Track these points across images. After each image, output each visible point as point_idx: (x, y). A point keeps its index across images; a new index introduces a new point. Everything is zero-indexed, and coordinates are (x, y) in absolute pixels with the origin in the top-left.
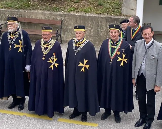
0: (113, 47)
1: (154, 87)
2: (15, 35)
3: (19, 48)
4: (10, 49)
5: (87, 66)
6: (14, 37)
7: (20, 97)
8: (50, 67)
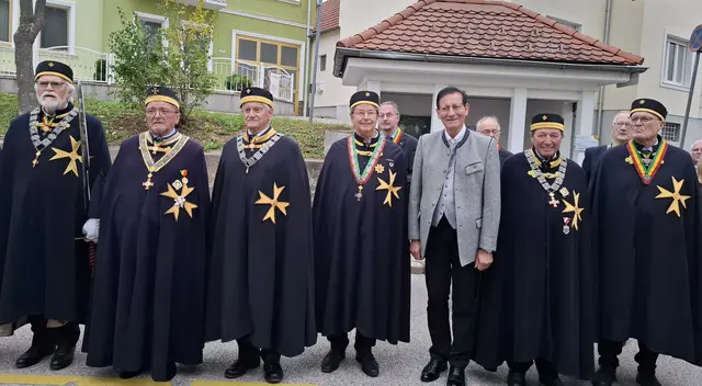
0: (363, 153)
1: (477, 255)
2: (57, 121)
3: (68, 160)
4: (35, 162)
5: (283, 206)
6: (54, 128)
7: (61, 325)
8: (169, 211)
